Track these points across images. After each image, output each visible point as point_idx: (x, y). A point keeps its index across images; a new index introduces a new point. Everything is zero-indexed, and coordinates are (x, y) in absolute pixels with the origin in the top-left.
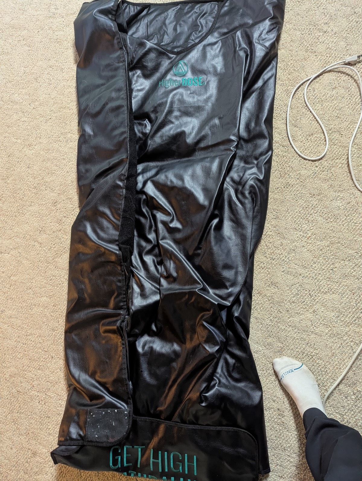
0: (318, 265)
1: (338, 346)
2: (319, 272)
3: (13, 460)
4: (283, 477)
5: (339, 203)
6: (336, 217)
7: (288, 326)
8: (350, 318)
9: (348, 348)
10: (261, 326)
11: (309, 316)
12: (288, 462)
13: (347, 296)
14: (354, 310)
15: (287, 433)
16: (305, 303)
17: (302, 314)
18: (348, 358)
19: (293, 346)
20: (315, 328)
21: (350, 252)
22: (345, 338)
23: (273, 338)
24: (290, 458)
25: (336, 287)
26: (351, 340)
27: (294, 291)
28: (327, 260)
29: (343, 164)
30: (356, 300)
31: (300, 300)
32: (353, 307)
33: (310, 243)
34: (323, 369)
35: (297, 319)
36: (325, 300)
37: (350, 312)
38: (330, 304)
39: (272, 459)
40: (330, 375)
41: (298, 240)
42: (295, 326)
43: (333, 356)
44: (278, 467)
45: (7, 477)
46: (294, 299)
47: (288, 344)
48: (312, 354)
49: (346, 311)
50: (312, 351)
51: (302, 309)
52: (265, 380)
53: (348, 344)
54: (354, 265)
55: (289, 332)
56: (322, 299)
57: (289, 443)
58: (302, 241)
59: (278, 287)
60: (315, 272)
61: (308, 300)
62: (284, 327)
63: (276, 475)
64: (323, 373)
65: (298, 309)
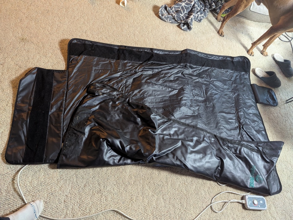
0: (175, 191)
1: (141, 212)
2: (171, 193)
3: (37, 64)
4: (65, 202)
5: (203, 193)
6: (197, 194)
7: (142, 184)
8: (156, 214)
9: (141, 217)
10: (139, 171)
11: (150, 194)
12: (74, 203)
13: (165, 209)
14: (160, 215)
15: (89, 198)
16: (156, 190)
17: (150, 190)
18: (136, 219)
19: (134, 189)
20: (146, 198)
21: (185, 205)
22: (145, 214)
23: (135, 179)
24: (76, 203)
25: (167, 203)
26: (146, 218)
27: (159, 183)
28: (178, 195)
29: (220, 191)
30: (165, 215)
31: (156, 187)
32: (161, 214)
33: (183, 185)
34: (127, 207)
35: (147, 188)
36: (160, 199)
37: (158, 213)
38: (159, 202)
39: (73, 194)
40: (125, 212)
41: (182, 179)
42: (143, 188)
43: (135, 211)
44: (70, 198)
45: (28, 62)
46: (156, 184)
47: (134, 187)
48: (133, 200)
49: (158, 211)
50: (134, 199)
51: (152, 189)
52: (113, 180)
53: (143, 217)
54: (180, 209)
55: (140, 186)
56: (160, 197)
57: (84, 200)
58: (182, 181)
59: (159, 175)
60: (171, 191)
61: (157, 191)
62: (142, 183)
63: (65, 198)
64: (125, 208)
65: (152, 187)
